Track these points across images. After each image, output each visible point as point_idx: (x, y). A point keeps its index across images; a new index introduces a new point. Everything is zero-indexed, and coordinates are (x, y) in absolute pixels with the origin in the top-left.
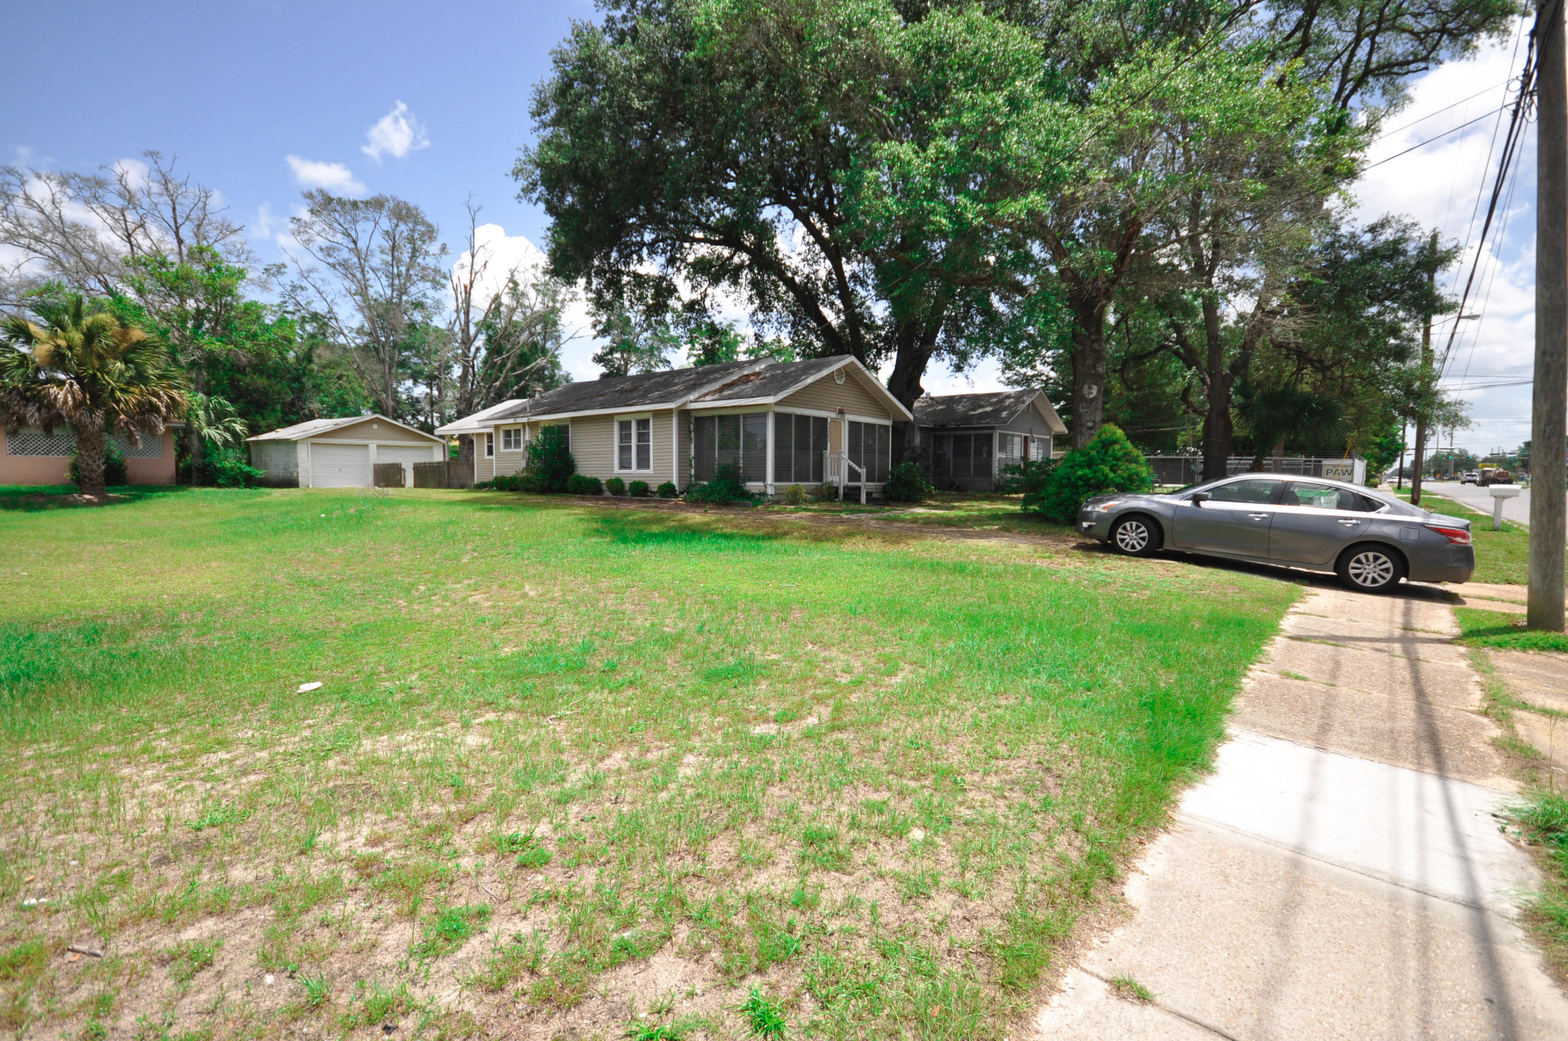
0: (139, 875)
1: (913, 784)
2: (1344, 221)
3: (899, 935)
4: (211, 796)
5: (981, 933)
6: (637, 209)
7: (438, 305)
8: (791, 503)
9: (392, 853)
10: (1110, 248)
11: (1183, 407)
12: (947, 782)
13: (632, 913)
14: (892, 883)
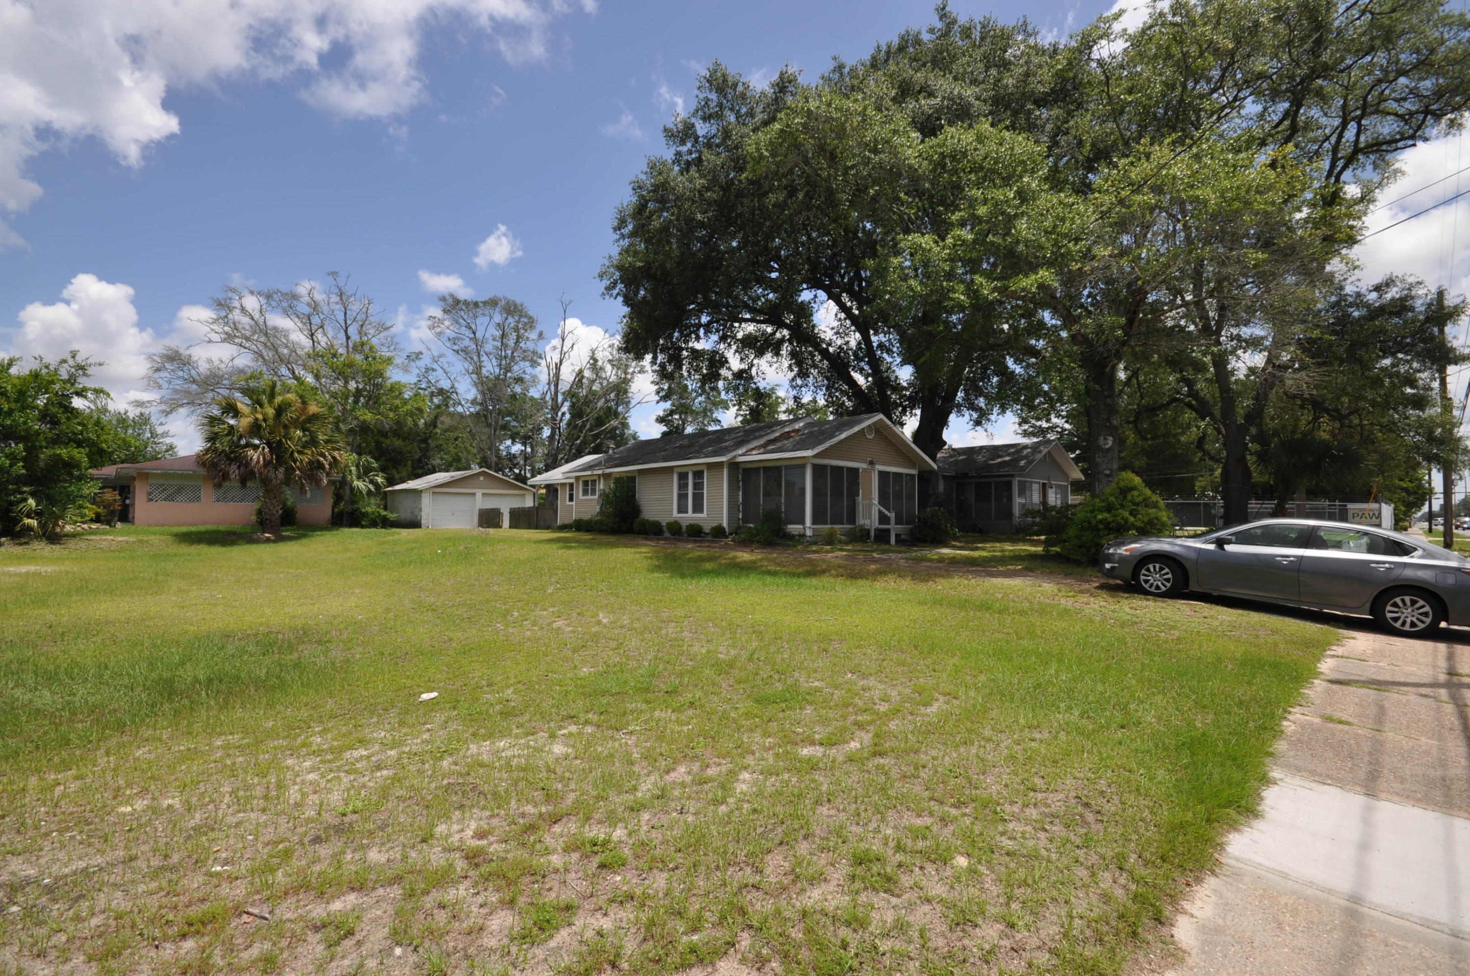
0: (299, 851)
1: (954, 812)
2: (1348, 282)
3: (949, 961)
4: (353, 787)
5: (1030, 965)
6: (697, 297)
7: (535, 379)
8: (828, 544)
9: (495, 846)
10: (1118, 313)
11: (1200, 455)
12: (987, 811)
13: (700, 919)
14: (939, 908)
